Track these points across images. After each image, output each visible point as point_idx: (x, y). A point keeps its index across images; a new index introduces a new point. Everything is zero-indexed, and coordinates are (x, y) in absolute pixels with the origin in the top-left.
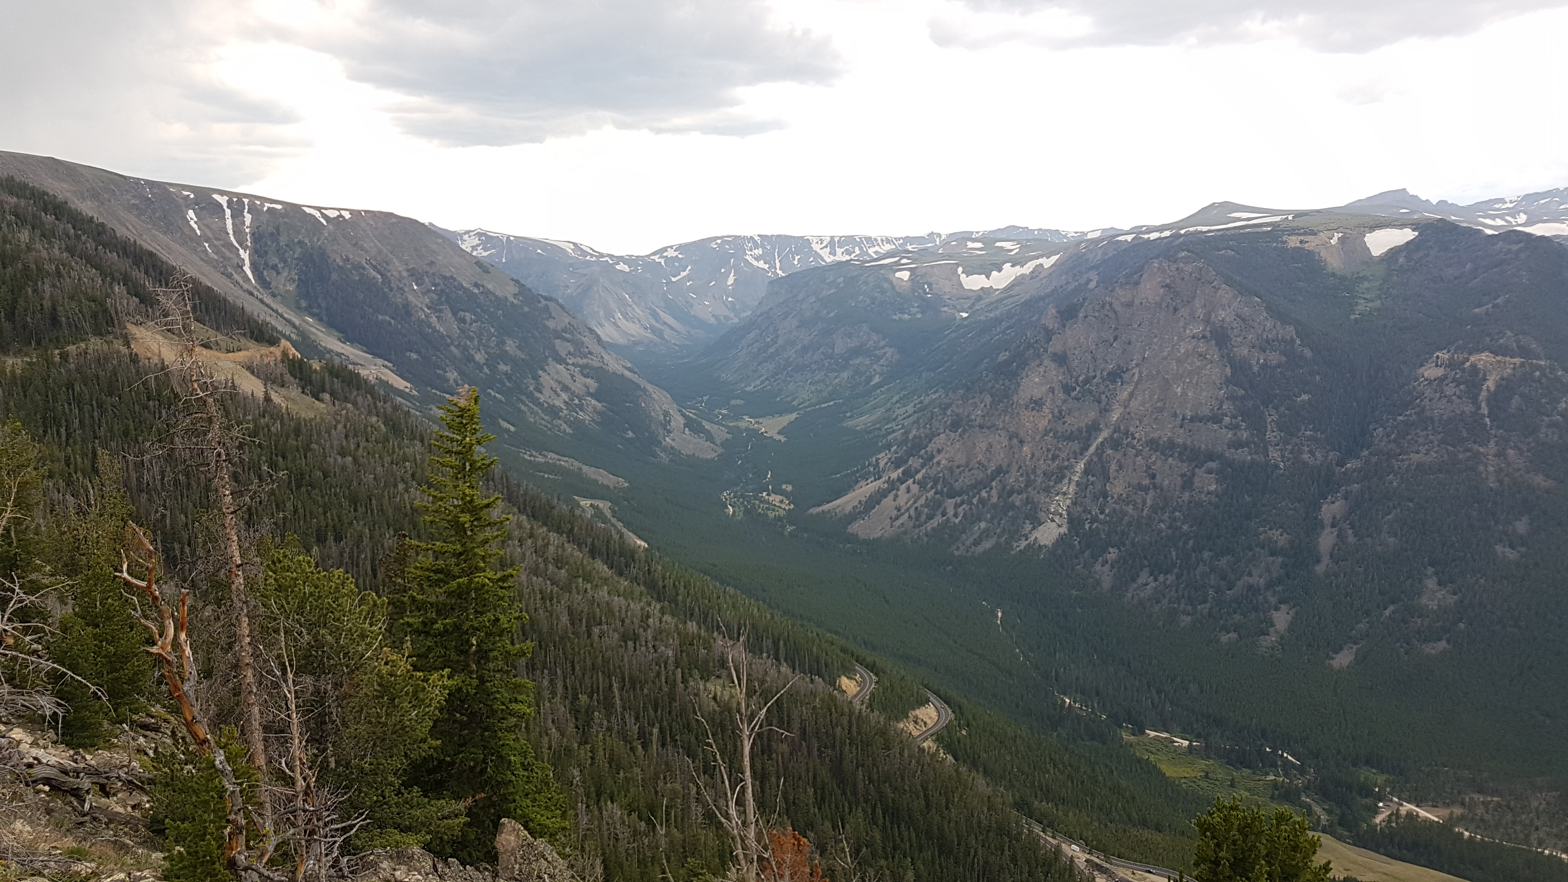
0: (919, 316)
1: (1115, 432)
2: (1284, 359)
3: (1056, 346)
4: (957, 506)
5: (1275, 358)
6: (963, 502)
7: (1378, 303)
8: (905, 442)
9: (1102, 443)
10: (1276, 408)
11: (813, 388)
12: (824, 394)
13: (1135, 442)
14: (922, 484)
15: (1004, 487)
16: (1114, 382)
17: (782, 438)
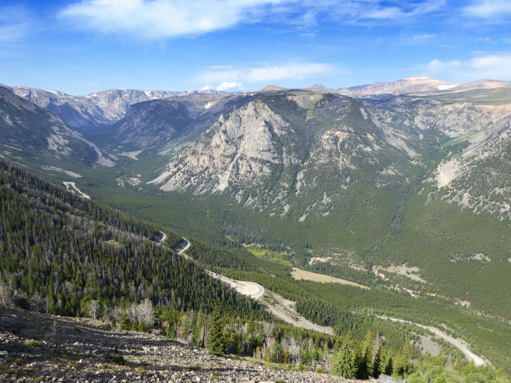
0: (181, 118)
1: (241, 155)
2: (287, 133)
3: (223, 128)
4: (194, 179)
5: (284, 133)
7: (312, 117)
8: (177, 159)
9: (237, 158)
10: (285, 147)
11: (147, 142)
12: (151, 144)
13: (247, 158)
14: (184, 173)
15: (209, 173)
16: (240, 139)
17: (137, 159)
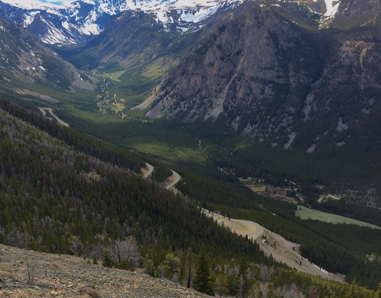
1: (239, 74)
2: (295, 45)
3: (217, 42)
4: (185, 104)
5: (292, 45)
6: (187, 103)
8: (165, 81)
9: (234, 79)
10: (292, 63)
13: (245, 78)
14: (172, 97)
15: (201, 97)
16: (238, 55)
17: (119, 81)
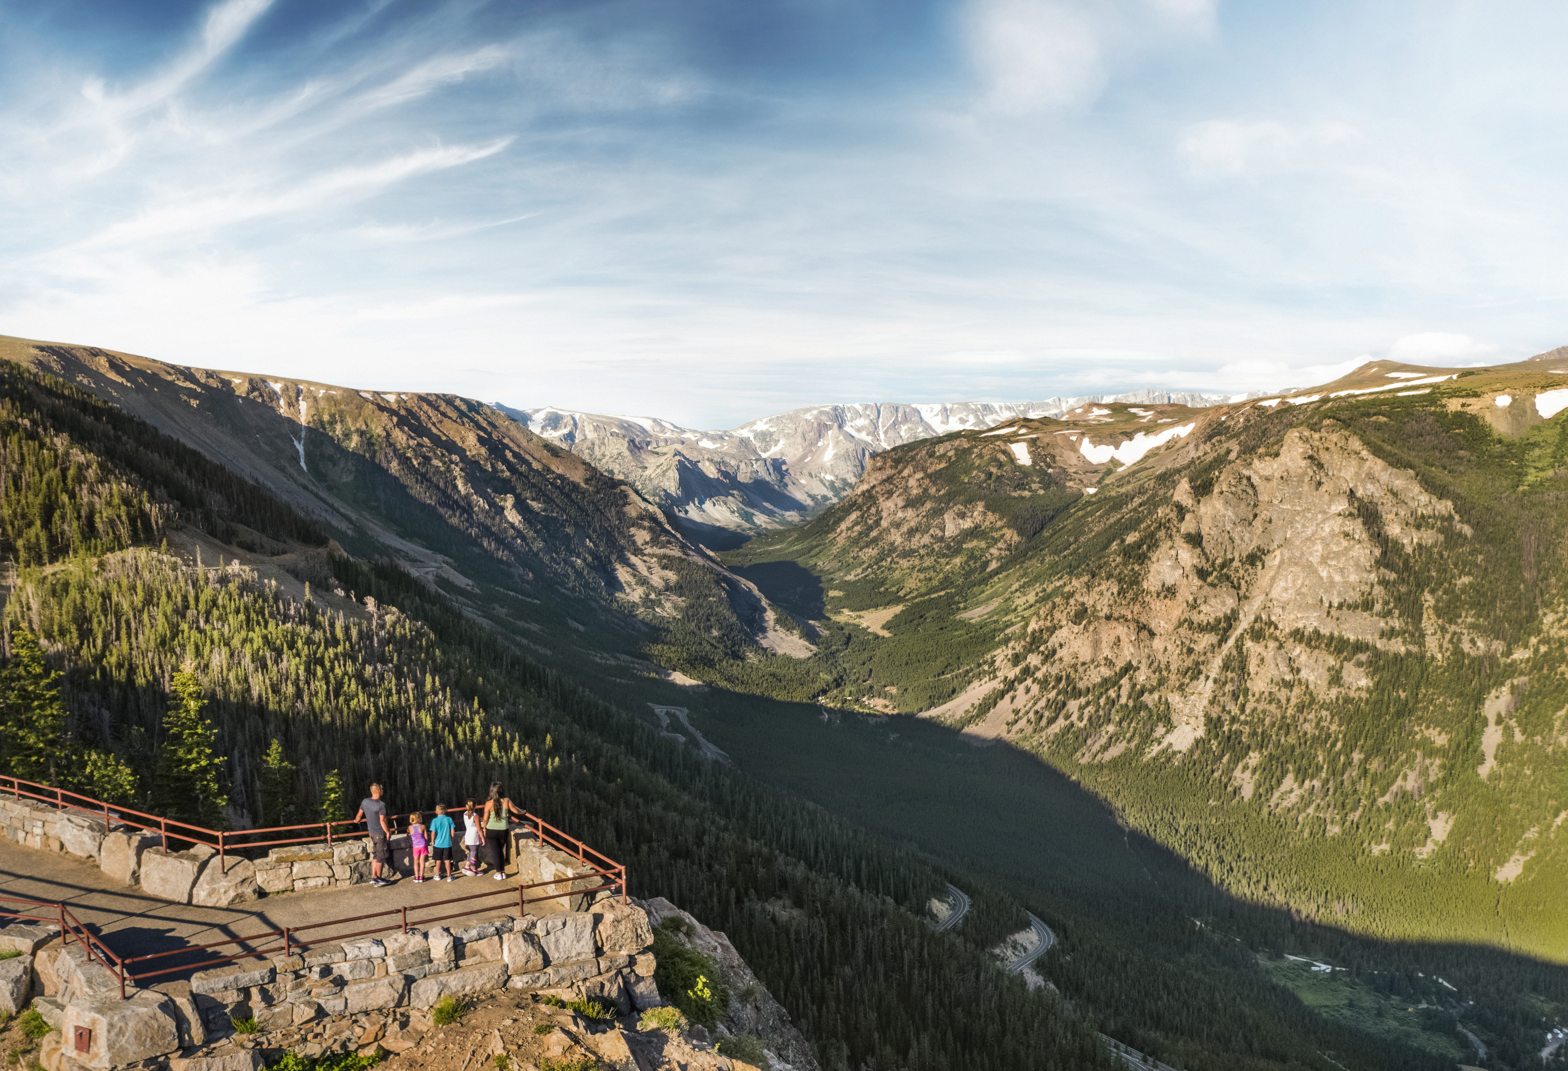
0: (1041, 492)
1: (1256, 621)
2: (1441, 538)
3: (1188, 525)
4: (1082, 708)
5: (1429, 537)
6: (1088, 703)
7: (1550, 473)
8: (1023, 635)
9: (1242, 634)
10: (1433, 592)
11: (922, 576)
12: (935, 583)
13: (1278, 632)
14: (1044, 684)
15: (1134, 686)
16: (1253, 564)
17: (886, 634)
